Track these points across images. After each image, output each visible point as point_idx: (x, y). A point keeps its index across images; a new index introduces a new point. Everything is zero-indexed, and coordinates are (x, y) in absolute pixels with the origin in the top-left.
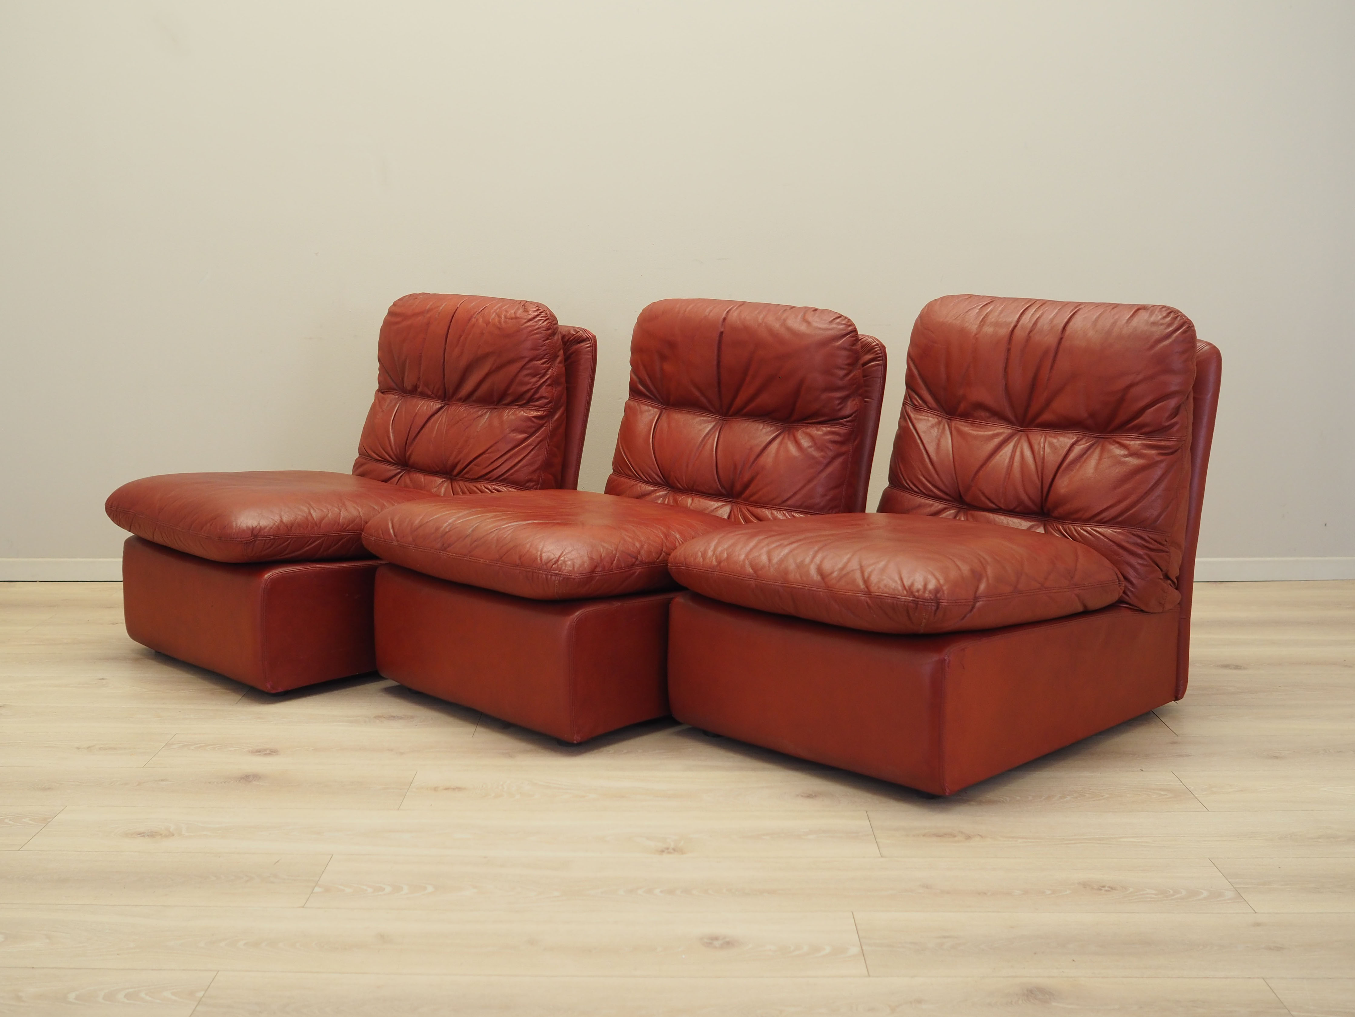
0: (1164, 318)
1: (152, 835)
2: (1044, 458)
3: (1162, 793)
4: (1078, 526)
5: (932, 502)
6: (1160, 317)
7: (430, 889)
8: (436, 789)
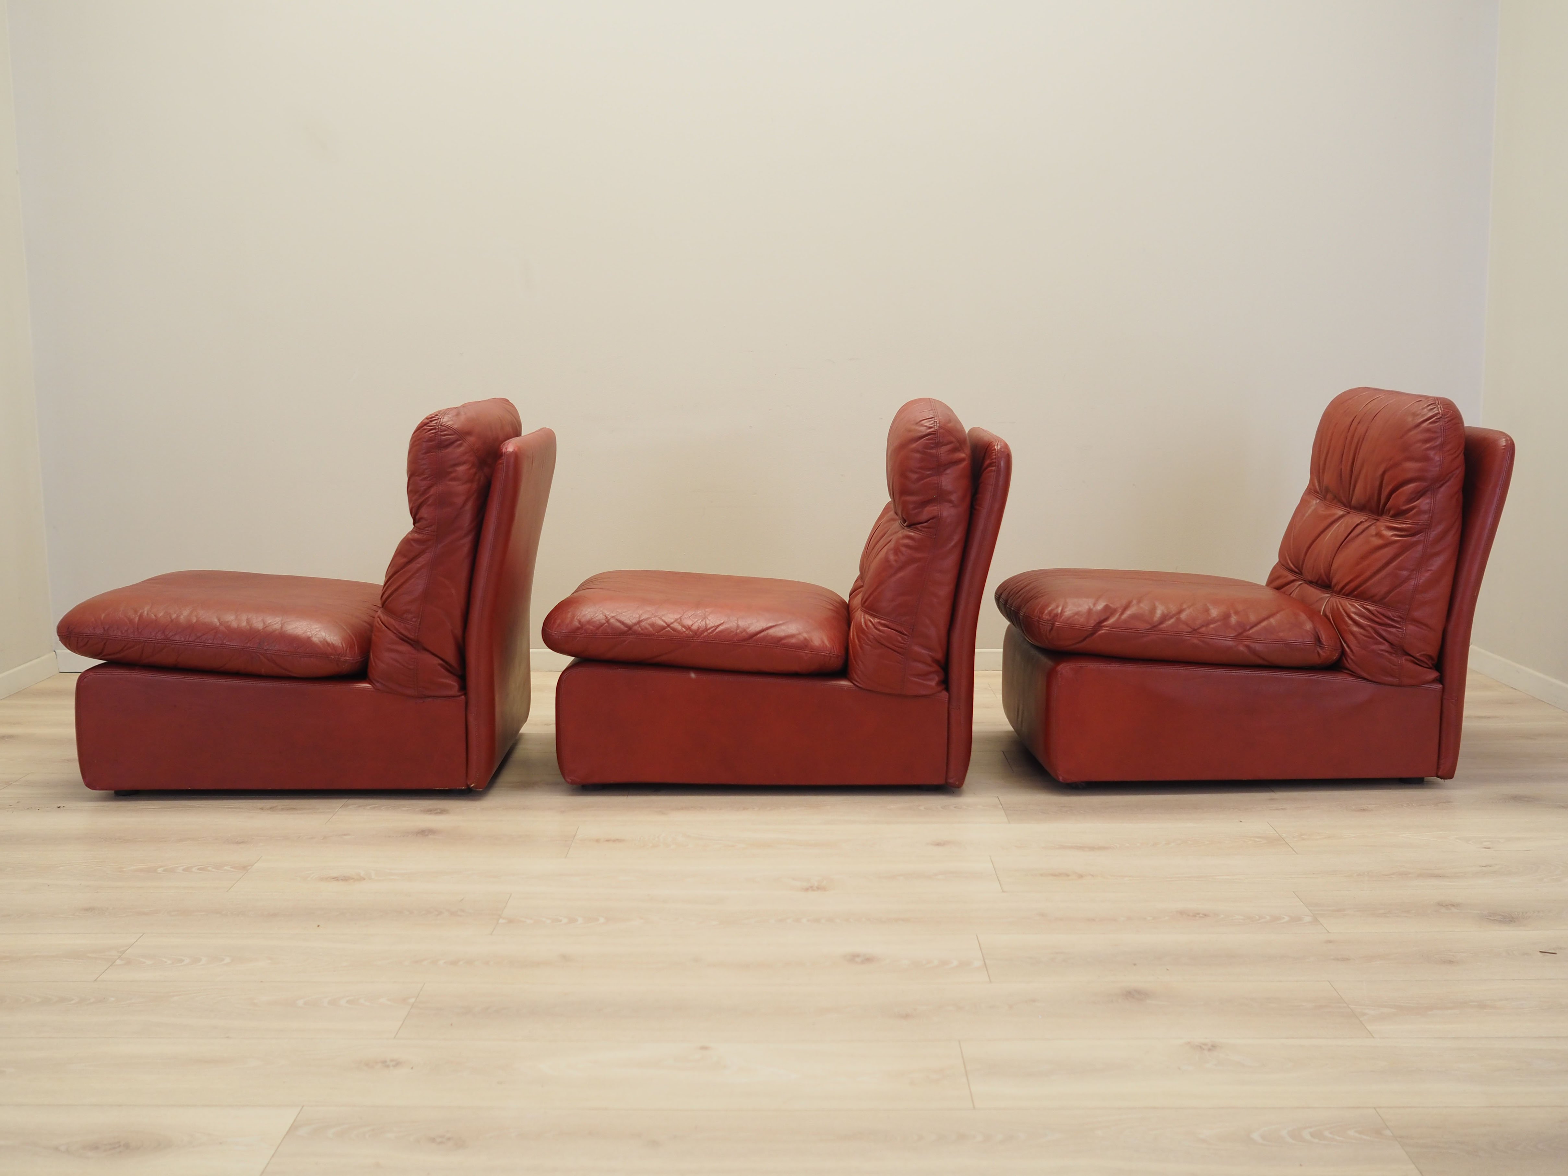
1: (346, 879)
3: (1257, 840)
7: (602, 920)
8: (597, 841)
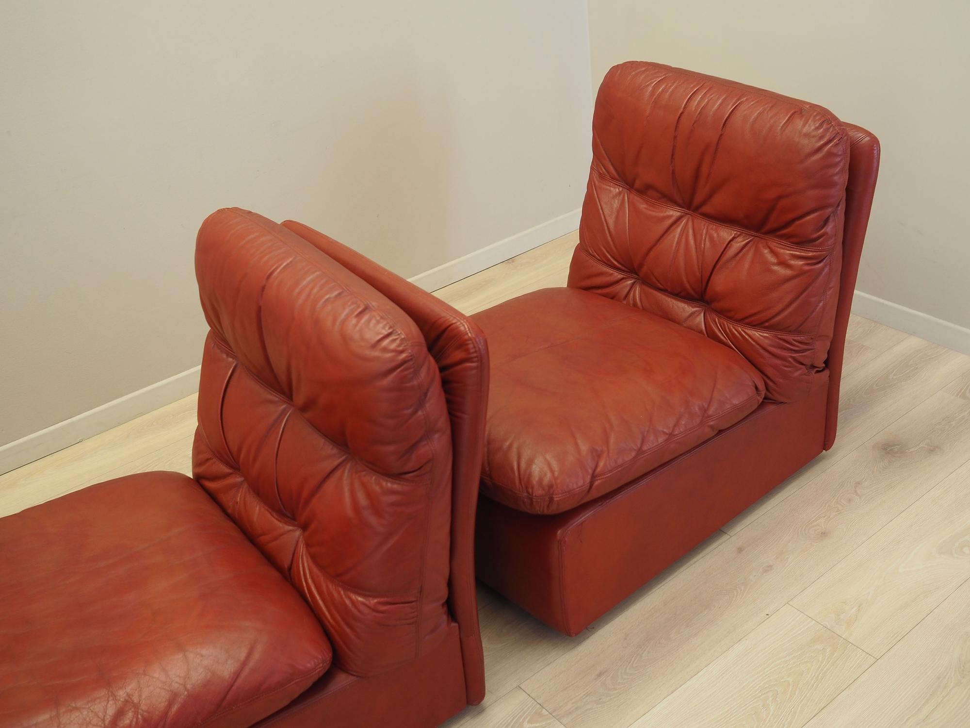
0: (817, 128)
2: (704, 252)
4: (731, 324)
5: (612, 272)
6: (813, 128)
